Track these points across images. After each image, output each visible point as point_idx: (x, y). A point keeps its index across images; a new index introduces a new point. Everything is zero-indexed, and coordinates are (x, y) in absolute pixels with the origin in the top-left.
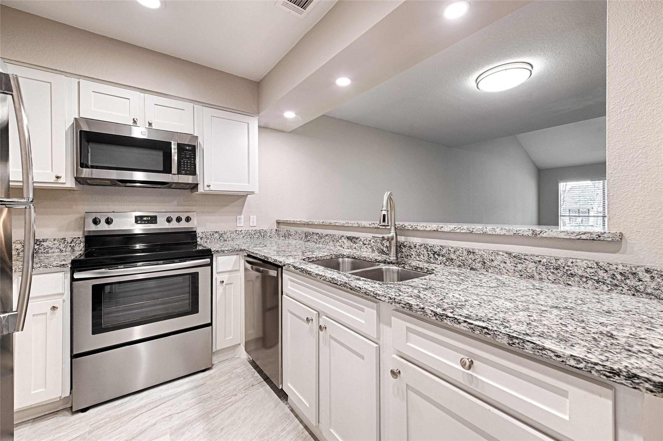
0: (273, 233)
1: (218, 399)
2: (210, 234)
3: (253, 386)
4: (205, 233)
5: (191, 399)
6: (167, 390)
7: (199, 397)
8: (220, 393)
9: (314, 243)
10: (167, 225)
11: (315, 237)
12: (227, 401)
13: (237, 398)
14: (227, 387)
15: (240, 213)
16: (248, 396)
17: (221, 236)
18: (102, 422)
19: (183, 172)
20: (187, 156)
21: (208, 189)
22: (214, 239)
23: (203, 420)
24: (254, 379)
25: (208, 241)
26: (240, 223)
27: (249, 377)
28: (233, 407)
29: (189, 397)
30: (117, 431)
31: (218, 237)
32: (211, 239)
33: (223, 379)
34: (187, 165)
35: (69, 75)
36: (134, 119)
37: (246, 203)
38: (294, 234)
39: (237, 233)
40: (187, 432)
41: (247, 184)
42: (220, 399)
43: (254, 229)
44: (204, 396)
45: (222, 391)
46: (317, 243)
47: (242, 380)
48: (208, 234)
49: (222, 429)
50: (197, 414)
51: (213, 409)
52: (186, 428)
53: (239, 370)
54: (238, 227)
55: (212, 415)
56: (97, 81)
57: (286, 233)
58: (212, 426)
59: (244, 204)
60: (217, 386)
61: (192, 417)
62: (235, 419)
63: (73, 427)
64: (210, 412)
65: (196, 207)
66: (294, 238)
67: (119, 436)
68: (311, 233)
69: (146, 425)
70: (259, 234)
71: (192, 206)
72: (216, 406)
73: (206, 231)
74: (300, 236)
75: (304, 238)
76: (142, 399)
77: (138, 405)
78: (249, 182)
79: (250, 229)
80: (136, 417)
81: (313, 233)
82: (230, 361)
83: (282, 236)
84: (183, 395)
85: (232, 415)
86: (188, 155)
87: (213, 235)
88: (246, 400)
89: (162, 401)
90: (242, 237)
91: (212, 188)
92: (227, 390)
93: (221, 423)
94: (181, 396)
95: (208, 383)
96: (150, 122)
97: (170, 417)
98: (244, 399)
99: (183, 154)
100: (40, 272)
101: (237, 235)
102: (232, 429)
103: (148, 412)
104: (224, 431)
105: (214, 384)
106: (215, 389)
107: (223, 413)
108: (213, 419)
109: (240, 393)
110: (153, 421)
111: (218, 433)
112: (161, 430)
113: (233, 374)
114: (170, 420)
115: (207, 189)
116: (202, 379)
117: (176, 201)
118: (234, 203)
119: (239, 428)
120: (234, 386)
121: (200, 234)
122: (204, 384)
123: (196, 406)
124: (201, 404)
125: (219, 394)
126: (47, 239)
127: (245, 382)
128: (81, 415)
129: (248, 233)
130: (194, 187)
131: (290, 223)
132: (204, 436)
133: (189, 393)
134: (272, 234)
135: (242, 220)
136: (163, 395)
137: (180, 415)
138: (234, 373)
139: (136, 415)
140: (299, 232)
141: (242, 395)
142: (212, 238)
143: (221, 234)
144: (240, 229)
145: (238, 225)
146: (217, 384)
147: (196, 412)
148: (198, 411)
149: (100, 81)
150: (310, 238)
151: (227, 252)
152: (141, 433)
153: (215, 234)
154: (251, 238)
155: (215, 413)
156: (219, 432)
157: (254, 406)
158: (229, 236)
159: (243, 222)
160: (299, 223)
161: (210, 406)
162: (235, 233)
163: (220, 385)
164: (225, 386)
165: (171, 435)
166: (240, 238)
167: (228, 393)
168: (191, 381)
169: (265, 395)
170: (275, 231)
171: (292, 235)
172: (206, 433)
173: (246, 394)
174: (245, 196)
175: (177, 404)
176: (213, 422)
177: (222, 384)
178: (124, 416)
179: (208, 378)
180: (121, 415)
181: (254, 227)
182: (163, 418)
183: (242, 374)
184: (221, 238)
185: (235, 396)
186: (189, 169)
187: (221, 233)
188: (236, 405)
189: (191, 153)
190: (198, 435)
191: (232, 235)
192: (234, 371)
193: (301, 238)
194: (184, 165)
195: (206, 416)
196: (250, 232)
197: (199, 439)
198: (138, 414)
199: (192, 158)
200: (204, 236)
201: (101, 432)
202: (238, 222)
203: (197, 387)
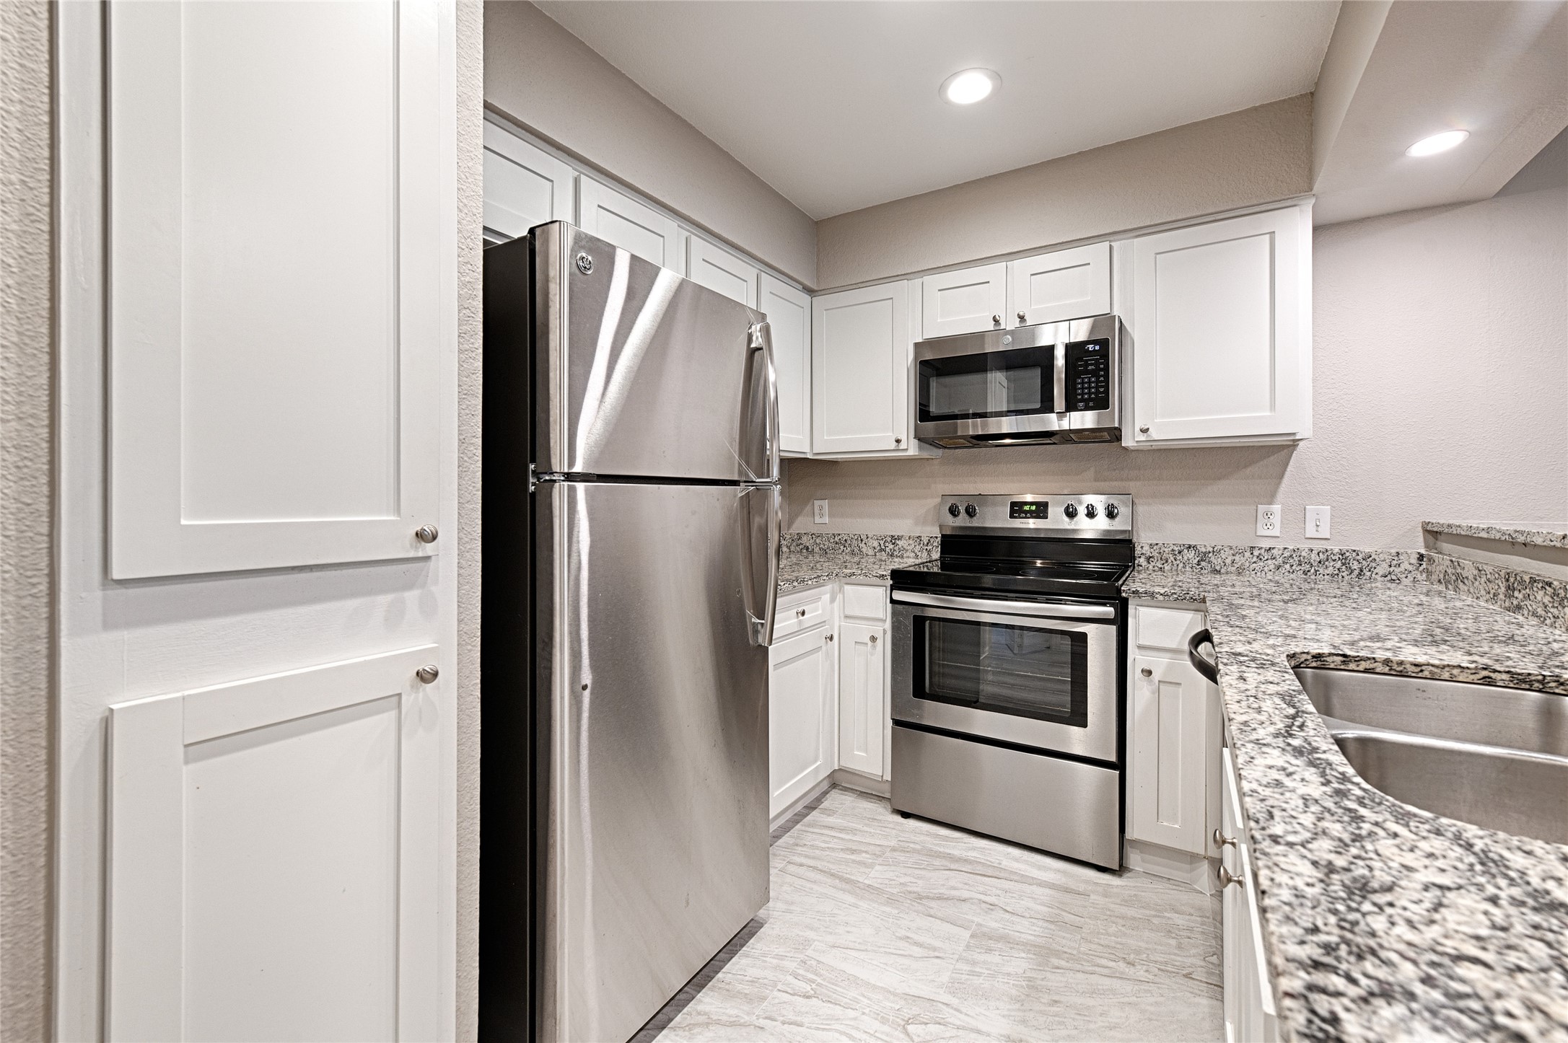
0: (1405, 566)
1: (1090, 942)
2: (1173, 550)
3: (1187, 976)
4: (1158, 546)
5: (1045, 906)
6: (1017, 860)
7: (1057, 911)
8: (1102, 934)
9: (1534, 621)
10: (1065, 523)
11: (1539, 598)
12: (1104, 962)
13: (1130, 971)
14: (1125, 934)
15: (1271, 499)
16: (1159, 988)
17: (1204, 557)
18: (912, 845)
19: (1081, 404)
20: (1090, 368)
21: (1143, 439)
22: (1181, 565)
23: (1034, 957)
24: (1203, 964)
25: (1167, 567)
26: (1269, 525)
27: (1193, 951)
28: (1107, 981)
29: (1042, 898)
30: (917, 872)
31: (1196, 561)
32: (1175, 562)
33: (1131, 912)
34: (1090, 388)
35: (912, 276)
36: (994, 317)
37: (1289, 468)
38: (1471, 577)
39: (1256, 553)
40: (997, 953)
41: (1268, 414)
42: (1093, 947)
43: (1318, 546)
44: (1068, 918)
45: (1108, 934)
46: (1548, 622)
47: (1170, 945)
48: (1166, 550)
49: (1056, 1002)
50: (1032, 938)
51: (1066, 952)
52: (1000, 945)
53: (1180, 920)
54: (1260, 538)
55: (1055, 961)
56: (945, 269)
57: (1450, 571)
58: (1043, 980)
59: (1285, 470)
60: (1106, 917)
61: (1023, 935)
62: (1094, 1006)
63: (884, 829)
64: (1058, 954)
65: (1138, 483)
66: (1472, 590)
67: (915, 880)
68: (1527, 578)
69: (954, 893)
70: (1339, 564)
71: (1128, 479)
72: (1075, 952)
73: (1161, 542)
74: (1490, 585)
75: (1502, 596)
76: (974, 849)
77: (964, 854)
78: (1273, 407)
79: (1305, 546)
80: (950, 870)
81: (1533, 580)
82: (1174, 887)
83: (1439, 581)
84: (1034, 888)
85: (1094, 996)
86: (1092, 365)
87: (1180, 552)
88: (1146, 991)
89: (996, 873)
90: (1272, 567)
91: (1155, 434)
92: (1119, 940)
93: (1061, 989)
94: (1031, 887)
95: (1093, 897)
96: (1021, 314)
97: (992, 907)
98: (1142, 987)
99: (1081, 366)
100: (856, 582)
101: (1255, 559)
102: (1074, 1019)
103: (969, 875)
104: (1055, 1009)
105: (1103, 909)
106: (1097, 918)
107: (1080, 975)
108: (1054, 970)
109: (1145, 968)
110: (965, 894)
111: (1043, 1000)
112: (965, 916)
113: (1159, 916)
114: (986, 912)
115: (1142, 437)
116: (1087, 882)
117: (1092, 469)
118: (1248, 471)
119: (1088, 1031)
120: (1143, 945)
121: (1146, 548)
122: (1085, 894)
123: (1040, 923)
124: (1052, 927)
125: (1098, 933)
126: (902, 536)
127: (1175, 954)
128: (899, 819)
129: (1296, 559)
130: (1115, 435)
131: (1461, 535)
132: (1017, 986)
133: (1048, 891)
134: (1397, 570)
135: (1276, 519)
136: (1006, 863)
137: (1007, 916)
138: (1164, 917)
139: (953, 866)
140: (1489, 569)
141: (1146, 974)
142: (1178, 562)
143: (1205, 554)
144: (1266, 544)
145: (1262, 531)
146: (1108, 913)
147: (1032, 933)
148: (1038, 934)
149: (948, 269)
150: (1520, 596)
151: (1161, 598)
152: (939, 898)
153: (1186, 551)
154: (1305, 573)
155: (1063, 963)
156: (1046, 1001)
157: (1156, 1020)
158: (1228, 561)
159: (1278, 525)
160: (1484, 535)
161: (1064, 941)
162: (1248, 554)
163: (1113, 919)
164: (1123, 929)
165: (972, 936)
166: (1266, 569)
167: (1118, 946)
168: (1064, 872)
169: (1203, 1019)
170: (1414, 561)
171: (1466, 581)
172: (1024, 983)
173: (1157, 980)
174: (1288, 446)
175: (1014, 895)
176: (1048, 975)
177: (1120, 921)
178: (938, 857)
179: (1100, 889)
180: (936, 852)
181: (1323, 542)
182: (980, 900)
183: (1181, 933)
184: (1203, 564)
185: (1128, 963)
186: (1093, 396)
187: (1204, 550)
188: (1116, 984)
189: (1100, 359)
190: (1009, 974)
191: (1237, 558)
192: (1166, 914)
193: (1492, 592)
194: (1083, 388)
195: (1044, 954)
196: (1304, 554)
197: (1006, 981)
198: (955, 868)
199: (1102, 370)
200: (1155, 554)
201: (902, 859)
202: (1259, 525)
203: (1067, 890)
